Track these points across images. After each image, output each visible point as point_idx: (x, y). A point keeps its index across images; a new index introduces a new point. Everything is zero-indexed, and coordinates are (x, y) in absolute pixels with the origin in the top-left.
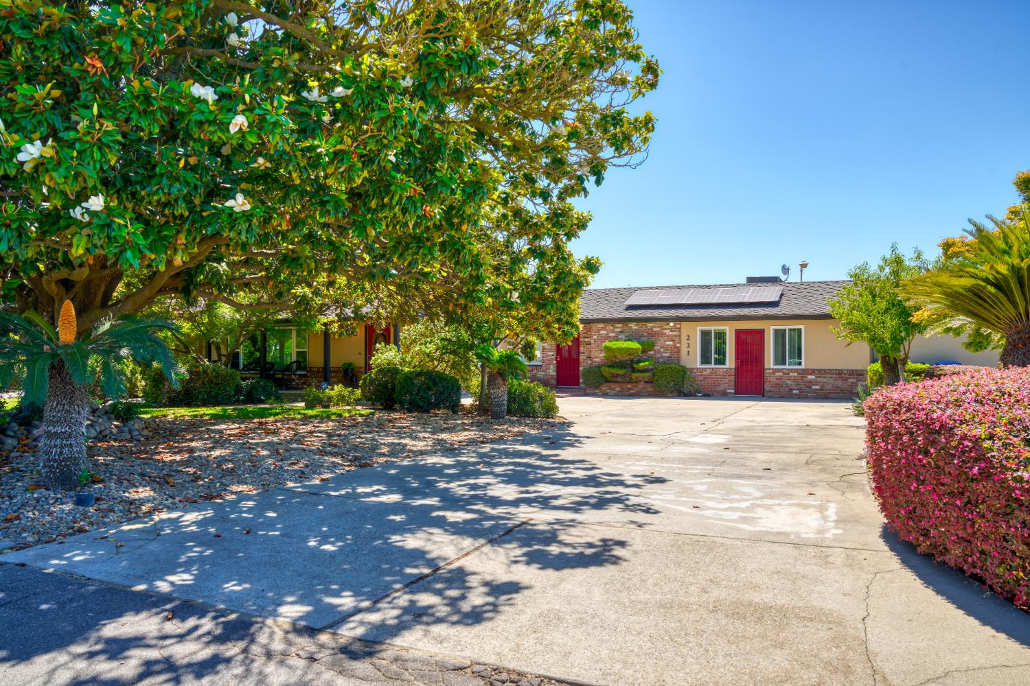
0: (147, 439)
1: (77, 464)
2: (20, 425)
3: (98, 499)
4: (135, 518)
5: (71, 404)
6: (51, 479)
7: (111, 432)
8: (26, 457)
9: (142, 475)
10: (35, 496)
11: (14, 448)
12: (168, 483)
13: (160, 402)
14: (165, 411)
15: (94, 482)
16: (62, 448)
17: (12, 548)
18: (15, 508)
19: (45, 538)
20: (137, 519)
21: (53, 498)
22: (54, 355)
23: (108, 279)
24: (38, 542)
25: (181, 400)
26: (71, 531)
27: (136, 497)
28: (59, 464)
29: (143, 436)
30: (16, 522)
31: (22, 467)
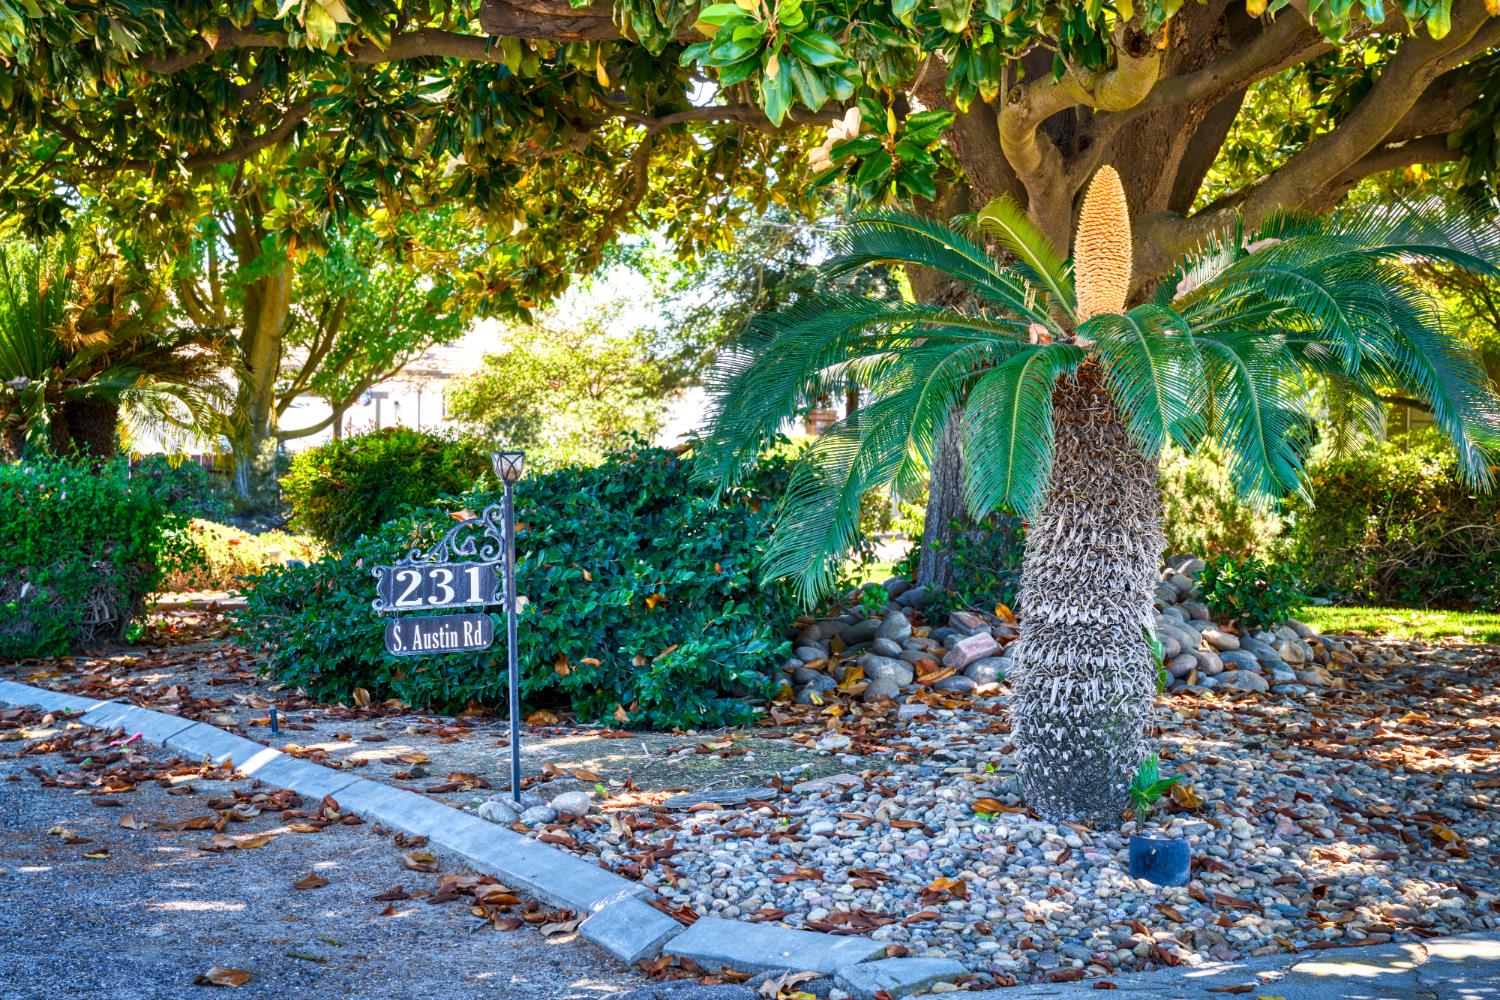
0: (1329, 696)
1: (1125, 740)
2: (916, 622)
3: (1201, 865)
4: (1336, 943)
5: (1111, 526)
6: (1044, 781)
7: (1201, 665)
8: (946, 721)
9: (1340, 804)
10: (1001, 831)
11: (904, 692)
12: (1438, 841)
13: (1346, 588)
14: (1369, 616)
15: (1175, 809)
16: (1079, 676)
17: (957, 980)
18: (947, 862)
19: (1049, 966)
20: (1341, 946)
21: (1055, 844)
22: (1069, 353)
23: (1198, 115)
24: (1031, 973)
25: (1426, 585)
26: (1126, 953)
27: (1332, 873)
28: (1071, 733)
29: (1311, 686)
30: (957, 905)
31: (939, 745)
